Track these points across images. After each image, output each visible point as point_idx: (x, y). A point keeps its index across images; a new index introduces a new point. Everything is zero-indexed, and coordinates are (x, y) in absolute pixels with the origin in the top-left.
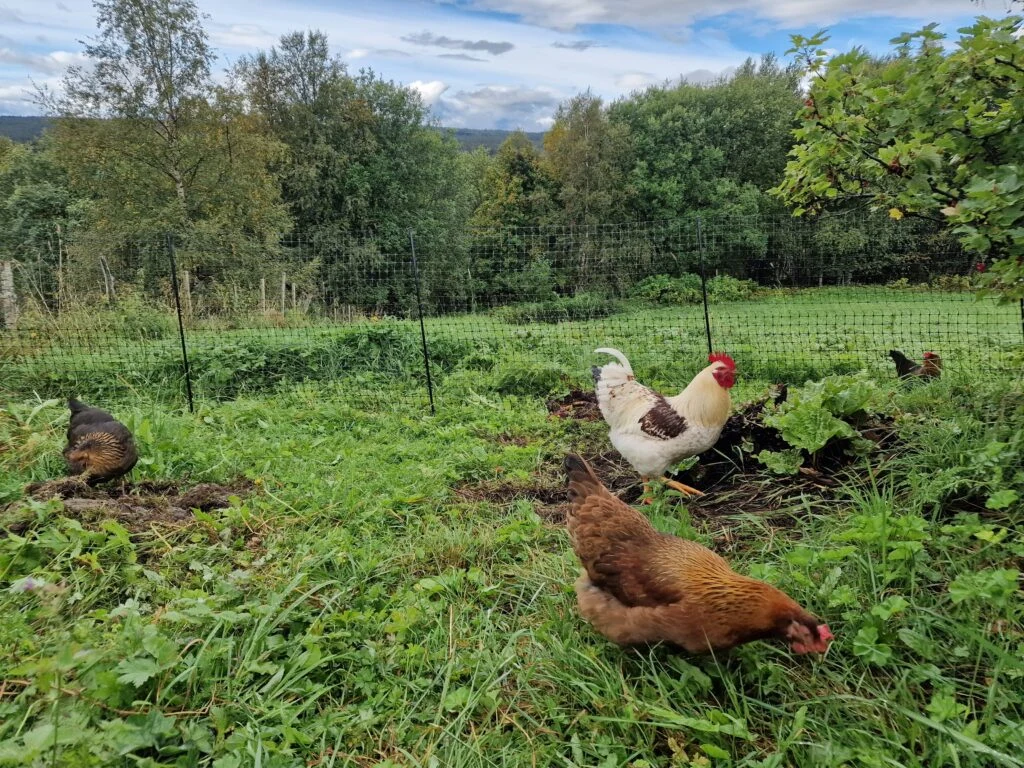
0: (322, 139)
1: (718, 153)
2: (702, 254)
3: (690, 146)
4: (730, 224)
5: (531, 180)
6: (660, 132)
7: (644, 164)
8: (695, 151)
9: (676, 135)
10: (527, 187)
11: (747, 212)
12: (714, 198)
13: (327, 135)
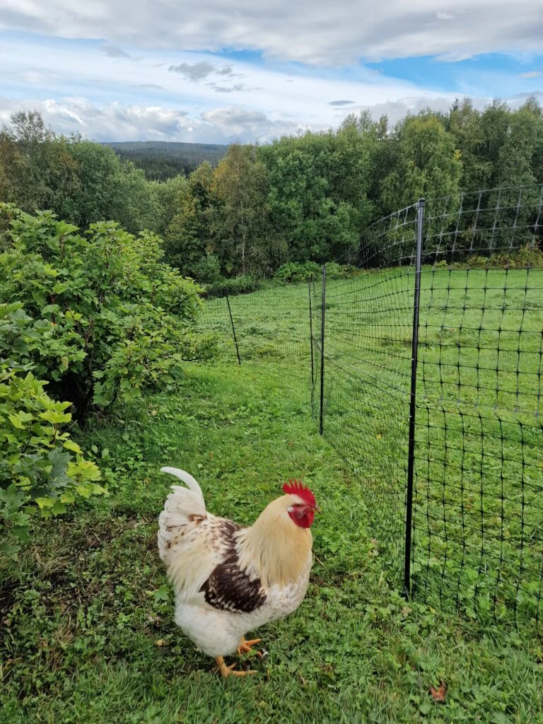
0: (42, 182)
1: (324, 181)
2: (316, 249)
3: (305, 177)
4: (331, 229)
5: (206, 200)
6: (285, 167)
7: (275, 189)
8: (308, 181)
9: (296, 170)
10: (204, 204)
11: (342, 220)
12: (321, 212)
13: (46, 180)
